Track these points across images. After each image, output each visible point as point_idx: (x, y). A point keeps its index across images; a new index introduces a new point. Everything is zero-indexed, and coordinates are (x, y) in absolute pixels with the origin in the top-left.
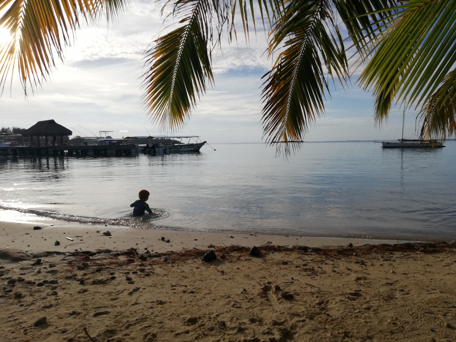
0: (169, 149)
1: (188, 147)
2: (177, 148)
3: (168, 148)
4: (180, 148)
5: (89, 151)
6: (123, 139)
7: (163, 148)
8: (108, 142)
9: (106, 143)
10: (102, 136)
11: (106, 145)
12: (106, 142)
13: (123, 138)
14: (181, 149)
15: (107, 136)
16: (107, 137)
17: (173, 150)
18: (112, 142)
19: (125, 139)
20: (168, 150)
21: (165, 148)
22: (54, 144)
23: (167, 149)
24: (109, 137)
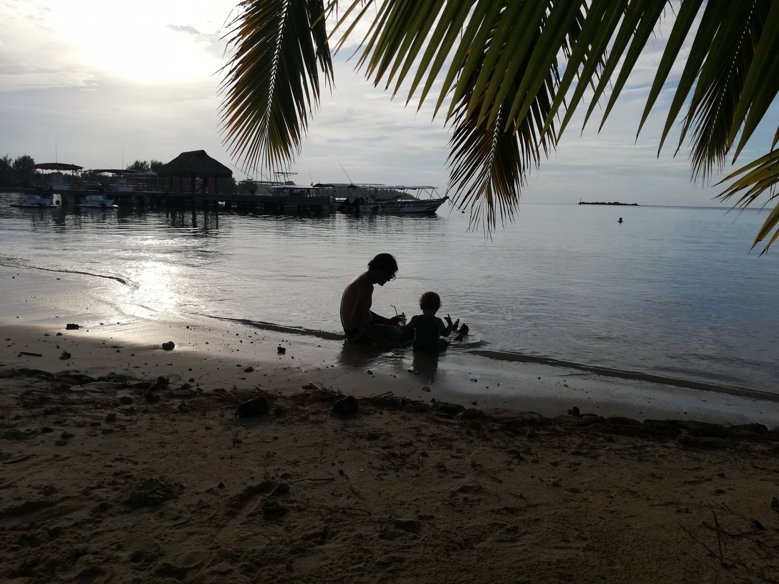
0: (382, 208)
1: (414, 206)
2: (396, 207)
3: (380, 206)
4: (401, 207)
5: (257, 204)
6: (311, 187)
7: (372, 206)
8: (289, 191)
9: (284, 193)
10: (279, 181)
11: (285, 196)
12: (285, 191)
13: (312, 185)
14: (402, 209)
15: (287, 180)
16: (287, 183)
17: (388, 209)
18: (295, 191)
19: (314, 186)
20: (380, 210)
21: (375, 206)
22: (204, 192)
23: (378, 207)
24: (291, 183)
